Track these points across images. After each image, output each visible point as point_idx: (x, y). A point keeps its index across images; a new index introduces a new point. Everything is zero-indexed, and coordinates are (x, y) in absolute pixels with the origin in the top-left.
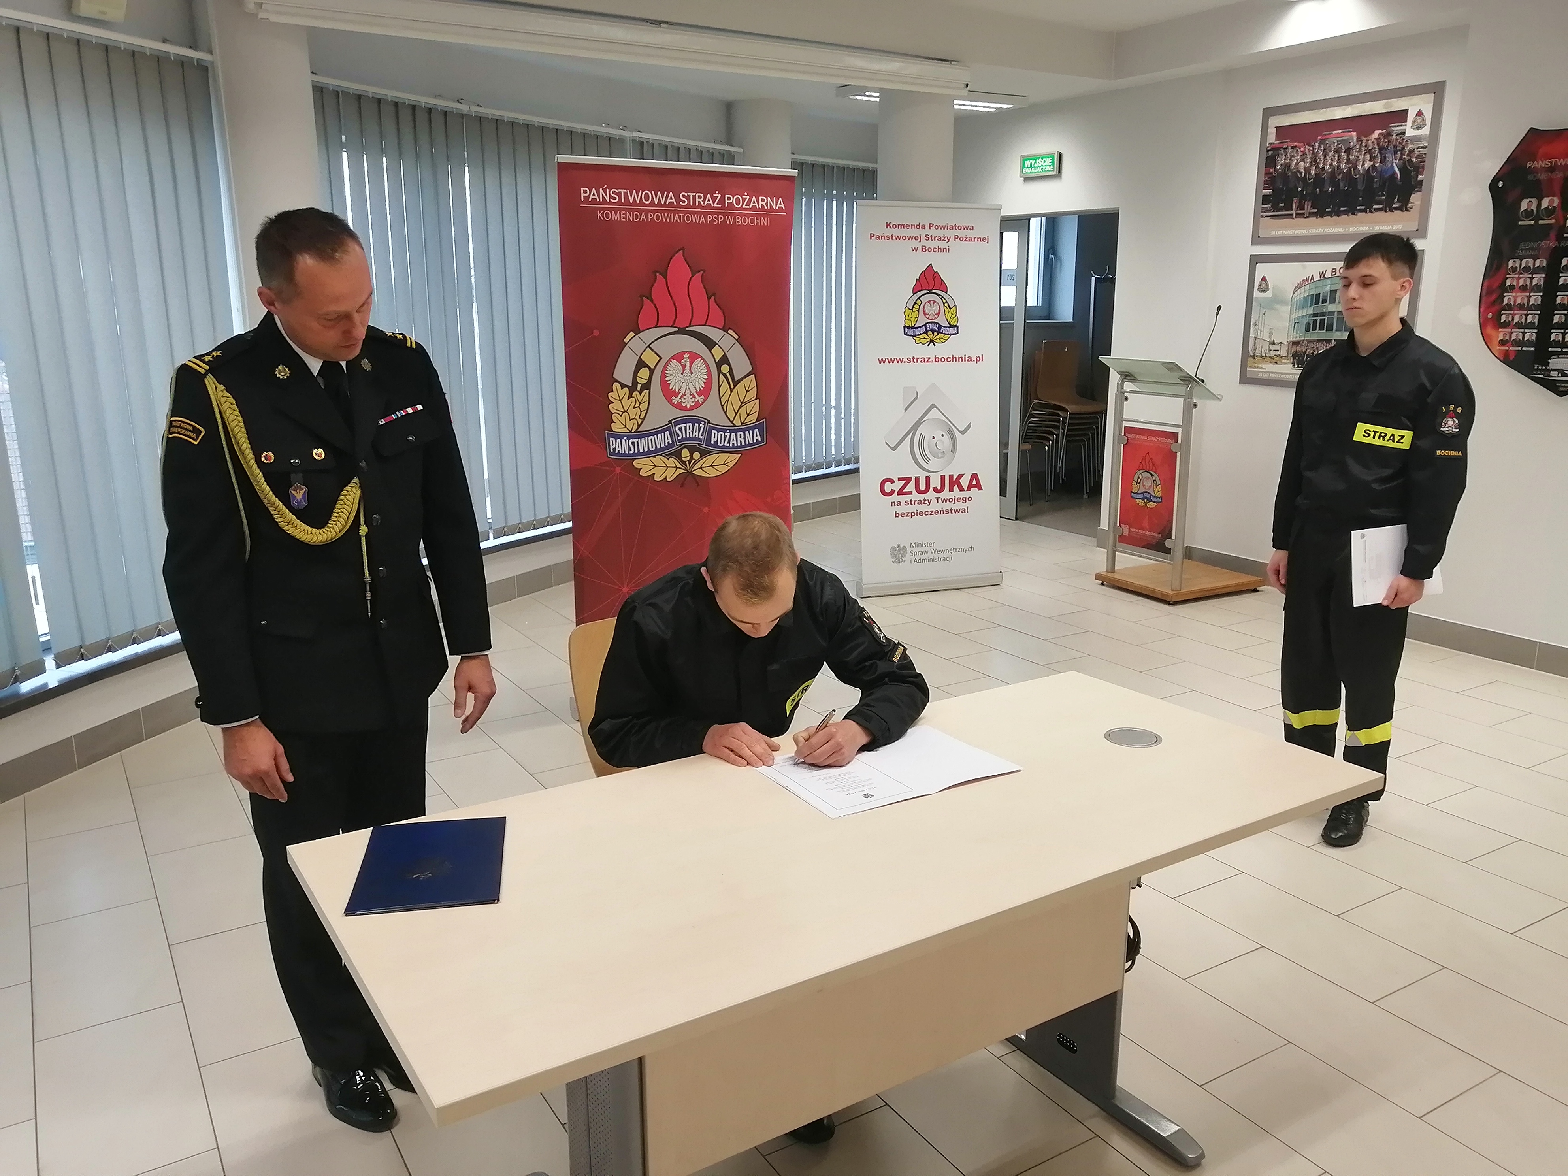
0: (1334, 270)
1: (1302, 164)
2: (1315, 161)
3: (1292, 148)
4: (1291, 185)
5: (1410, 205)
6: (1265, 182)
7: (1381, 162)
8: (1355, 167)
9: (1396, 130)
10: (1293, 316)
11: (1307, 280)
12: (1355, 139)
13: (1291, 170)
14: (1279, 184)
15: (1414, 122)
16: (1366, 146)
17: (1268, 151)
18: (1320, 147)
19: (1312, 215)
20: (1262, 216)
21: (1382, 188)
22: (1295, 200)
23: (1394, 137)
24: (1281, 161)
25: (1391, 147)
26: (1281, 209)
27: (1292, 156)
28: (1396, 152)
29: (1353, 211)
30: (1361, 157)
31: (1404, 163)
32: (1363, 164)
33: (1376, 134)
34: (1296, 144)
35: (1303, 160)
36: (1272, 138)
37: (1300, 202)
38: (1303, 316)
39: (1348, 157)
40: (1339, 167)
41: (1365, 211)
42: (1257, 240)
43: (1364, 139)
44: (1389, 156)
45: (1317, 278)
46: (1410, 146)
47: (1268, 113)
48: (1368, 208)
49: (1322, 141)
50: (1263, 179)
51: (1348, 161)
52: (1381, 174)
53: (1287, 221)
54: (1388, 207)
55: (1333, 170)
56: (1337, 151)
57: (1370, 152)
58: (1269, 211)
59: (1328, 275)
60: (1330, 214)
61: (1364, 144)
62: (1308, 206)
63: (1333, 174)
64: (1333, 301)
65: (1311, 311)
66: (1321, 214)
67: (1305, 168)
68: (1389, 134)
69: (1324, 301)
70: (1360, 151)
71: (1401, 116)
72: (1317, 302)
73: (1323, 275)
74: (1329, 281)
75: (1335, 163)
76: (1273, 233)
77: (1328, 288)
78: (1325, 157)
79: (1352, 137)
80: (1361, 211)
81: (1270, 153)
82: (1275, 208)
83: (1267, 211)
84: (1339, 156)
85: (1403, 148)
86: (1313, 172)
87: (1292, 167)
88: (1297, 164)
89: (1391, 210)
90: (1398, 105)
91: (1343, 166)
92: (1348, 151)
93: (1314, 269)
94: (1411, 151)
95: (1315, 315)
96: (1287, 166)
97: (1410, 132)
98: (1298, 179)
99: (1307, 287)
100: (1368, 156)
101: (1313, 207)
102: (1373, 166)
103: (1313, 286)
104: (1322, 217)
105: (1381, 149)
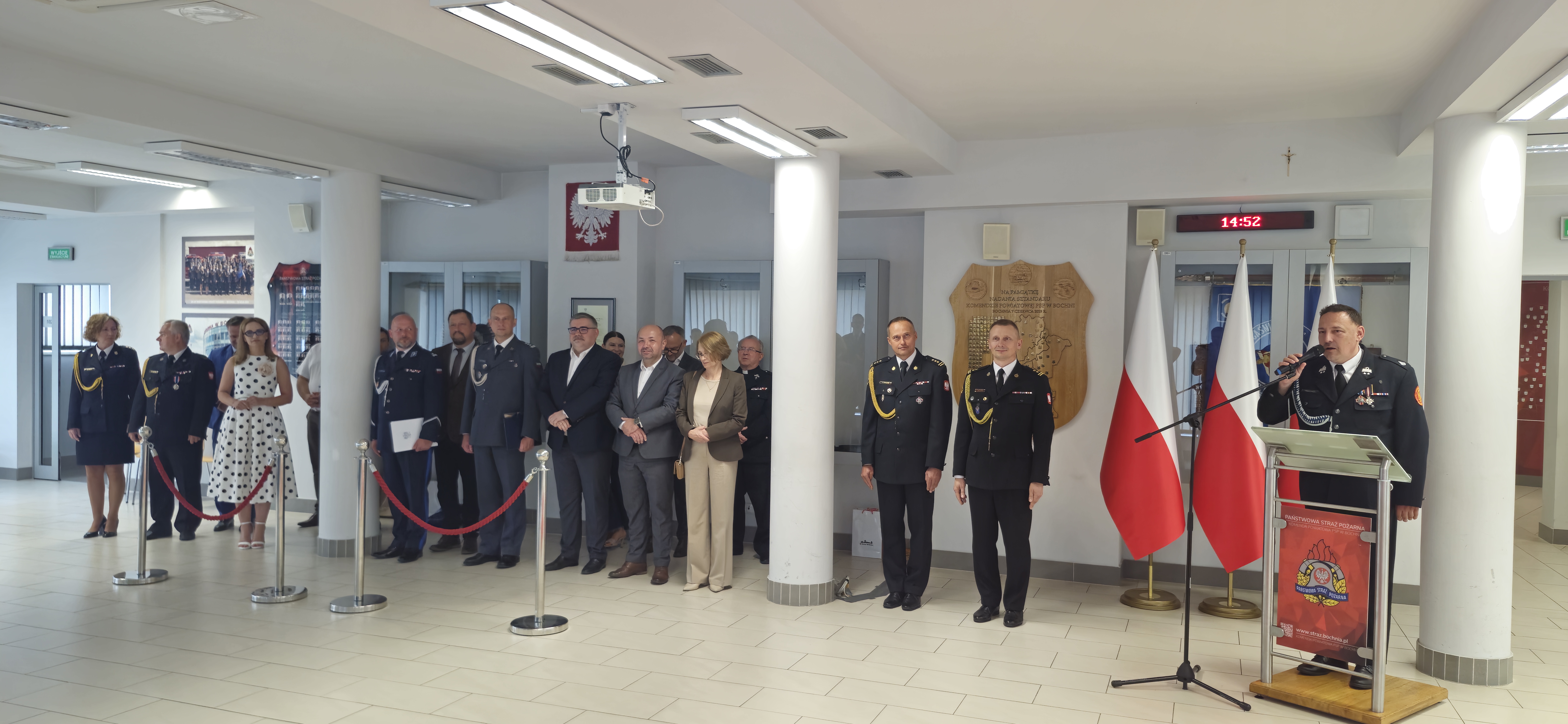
0: (221, 323)
1: (203, 267)
2: (209, 266)
3: (198, 259)
4: (198, 278)
5: (251, 292)
6: (186, 275)
7: (237, 270)
8: (226, 272)
9: (242, 255)
10: (205, 347)
11: (210, 327)
12: (225, 257)
13: (198, 270)
14: (193, 276)
15: (249, 253)
16: (230, 262)
17: (186, 259)
18: (210, 259)
19: (209, 293)
20: (187, 293)
21: (238, 282)
22: (201, 285)
23: (241, 259)
24: (193, 265)
25: (240, 263)
26: (194, 290)
27: (198, 263)
28: (243, 266)
29: (227, 293)
30: (228, 267)
31: (247, 271)
32: (229, 271)
33: (234, 256)
34: (199, 257)
35: (203, 265)
36: (187, 253)
37: (203, 286)
38: (209, 346)
39: (223, 265)
40: (219, 270)
41: (232, 293)
42: (184, 305)
43: (229, 258)
44: (240, 267)
45: (214, 326)
46: (248, 264)
47: (185, 239)
48: (233, 292)
49: (211, 257)
50: (185, 273)
51: (223, 268)
52: (237, 275)
53: (198, 296)
54: (242, 292)
55: (217, 271)
56: (218, 262)
57: (232, 264)
58: (190, 290)
59: (219, 325)
60: (218, 294)
61: (229, 260)
62: (207, 288)
63: (217, 274)
64: (222, 338)
65: (213, 343)
66: (213, 293)
67: (204, 270)
68: (238, 257)
69: (219, 338)
70: (227, 263)
71: (242, 249)
72: (215, 339)
73: (217, 325)
74: (220, 328)
75: (217, 269)
76: (192, 302)
77: (220, 332)
78: (213, 265)
79: (223, 256)
80: (230, 293)
81: (187, 260)
82: (192, 289)
83: (188, 290)
84: (219, 265)
85: (245, 265)
86: (208, 272)
87: (198, 268)
88: (200, 267)
89: (243, 294)
90: (241, 243)
91: (221, 270)
92: (223, 263)
93: (213, 321)
94: (249, 266)
95: (215, 345)
96: (196, 268)
97: (247, 257)
98: (202, 275)
99: (210, 331)
100: (231, 266)
101: (210, 289)
102: (234, 271)
103: (213, 330)
104: (214, 295)
105: (236, 264)
